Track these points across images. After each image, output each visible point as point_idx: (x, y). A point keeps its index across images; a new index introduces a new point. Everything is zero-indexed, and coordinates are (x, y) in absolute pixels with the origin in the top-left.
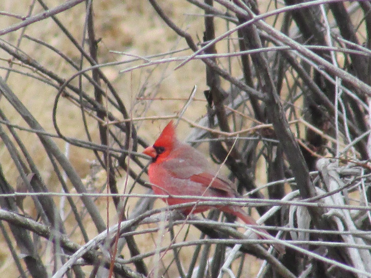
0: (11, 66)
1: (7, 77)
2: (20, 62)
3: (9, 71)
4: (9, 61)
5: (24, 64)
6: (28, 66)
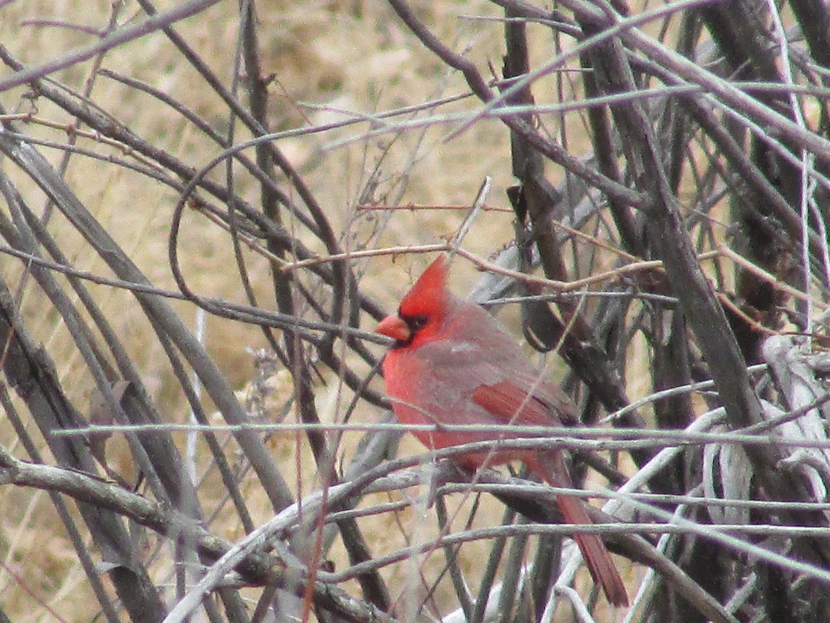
2: (94, 132)
4: (70, 130)
5: (102, 137)
6: (111, 140)
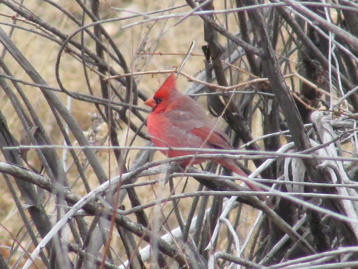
0: (15, 23)
1: (11, 33)
2: (24, 19)
3: (13, 27)
4: (14, 18)
6: (31, 22)
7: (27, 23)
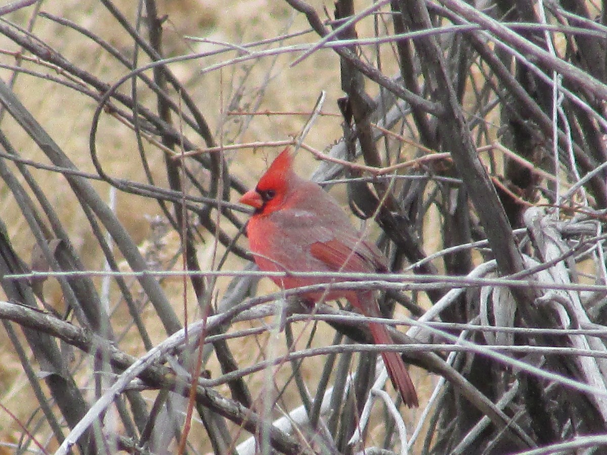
0: (19, 64)
1: (12, 82)
2: (35, 57)
3: (16, 71)
4: (18, 56)
5: (41, 61)
6: (48, 63)
7: (41, 64)
